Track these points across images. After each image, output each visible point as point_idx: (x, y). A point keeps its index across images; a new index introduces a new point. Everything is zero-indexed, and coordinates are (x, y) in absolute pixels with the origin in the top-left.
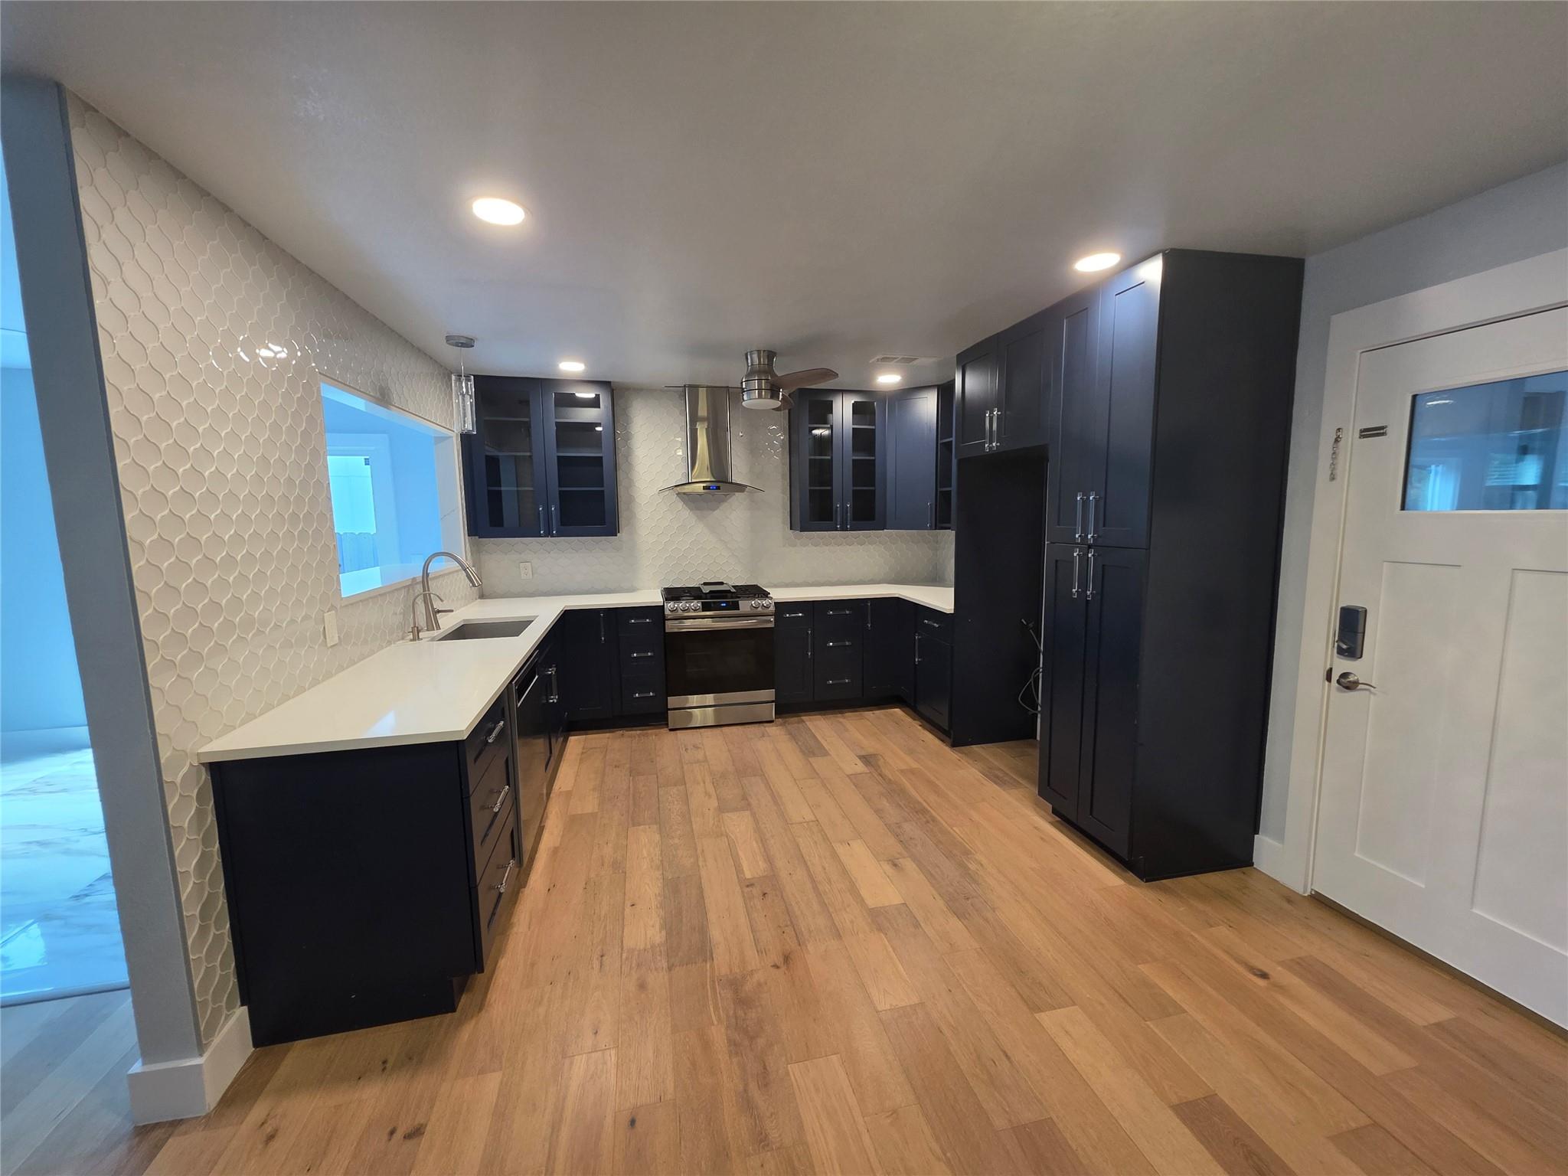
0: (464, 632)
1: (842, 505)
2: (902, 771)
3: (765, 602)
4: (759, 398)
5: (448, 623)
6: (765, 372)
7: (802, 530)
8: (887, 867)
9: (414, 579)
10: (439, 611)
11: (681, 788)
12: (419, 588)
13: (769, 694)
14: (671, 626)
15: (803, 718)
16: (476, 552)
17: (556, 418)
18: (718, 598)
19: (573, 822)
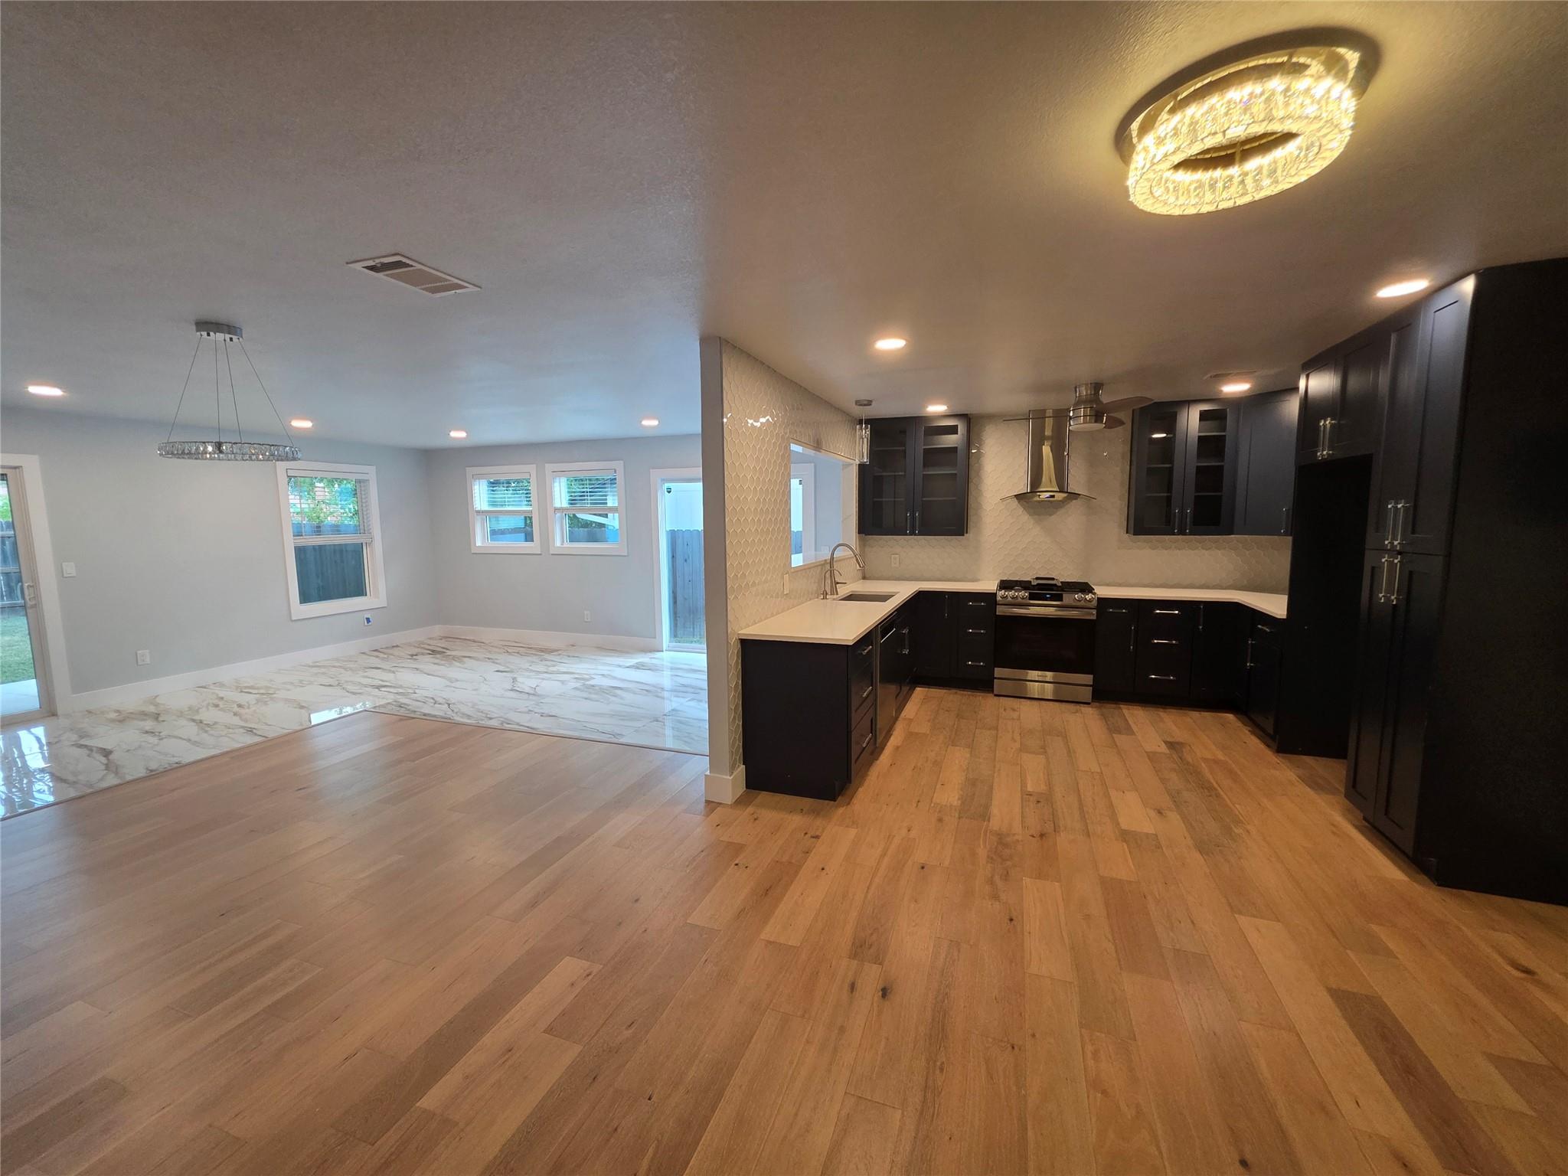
0: (851, 597)
1: (1182, 511)
2: (1205, 760)
3: (1089, 597)
4: (1084, 423)
5: (843, 591)
6: (1091, 401)
7: (1135, 534)
8: (1152, 814)
9: (826, 560)
10: (838, 583)
11: (994, 732)
12: (828, 567)
13: (1088, 679)
14: (1001, 610)
15: (1122, 706)
16: (863, 544)
17: (924, 445)
18: (1043, 590)
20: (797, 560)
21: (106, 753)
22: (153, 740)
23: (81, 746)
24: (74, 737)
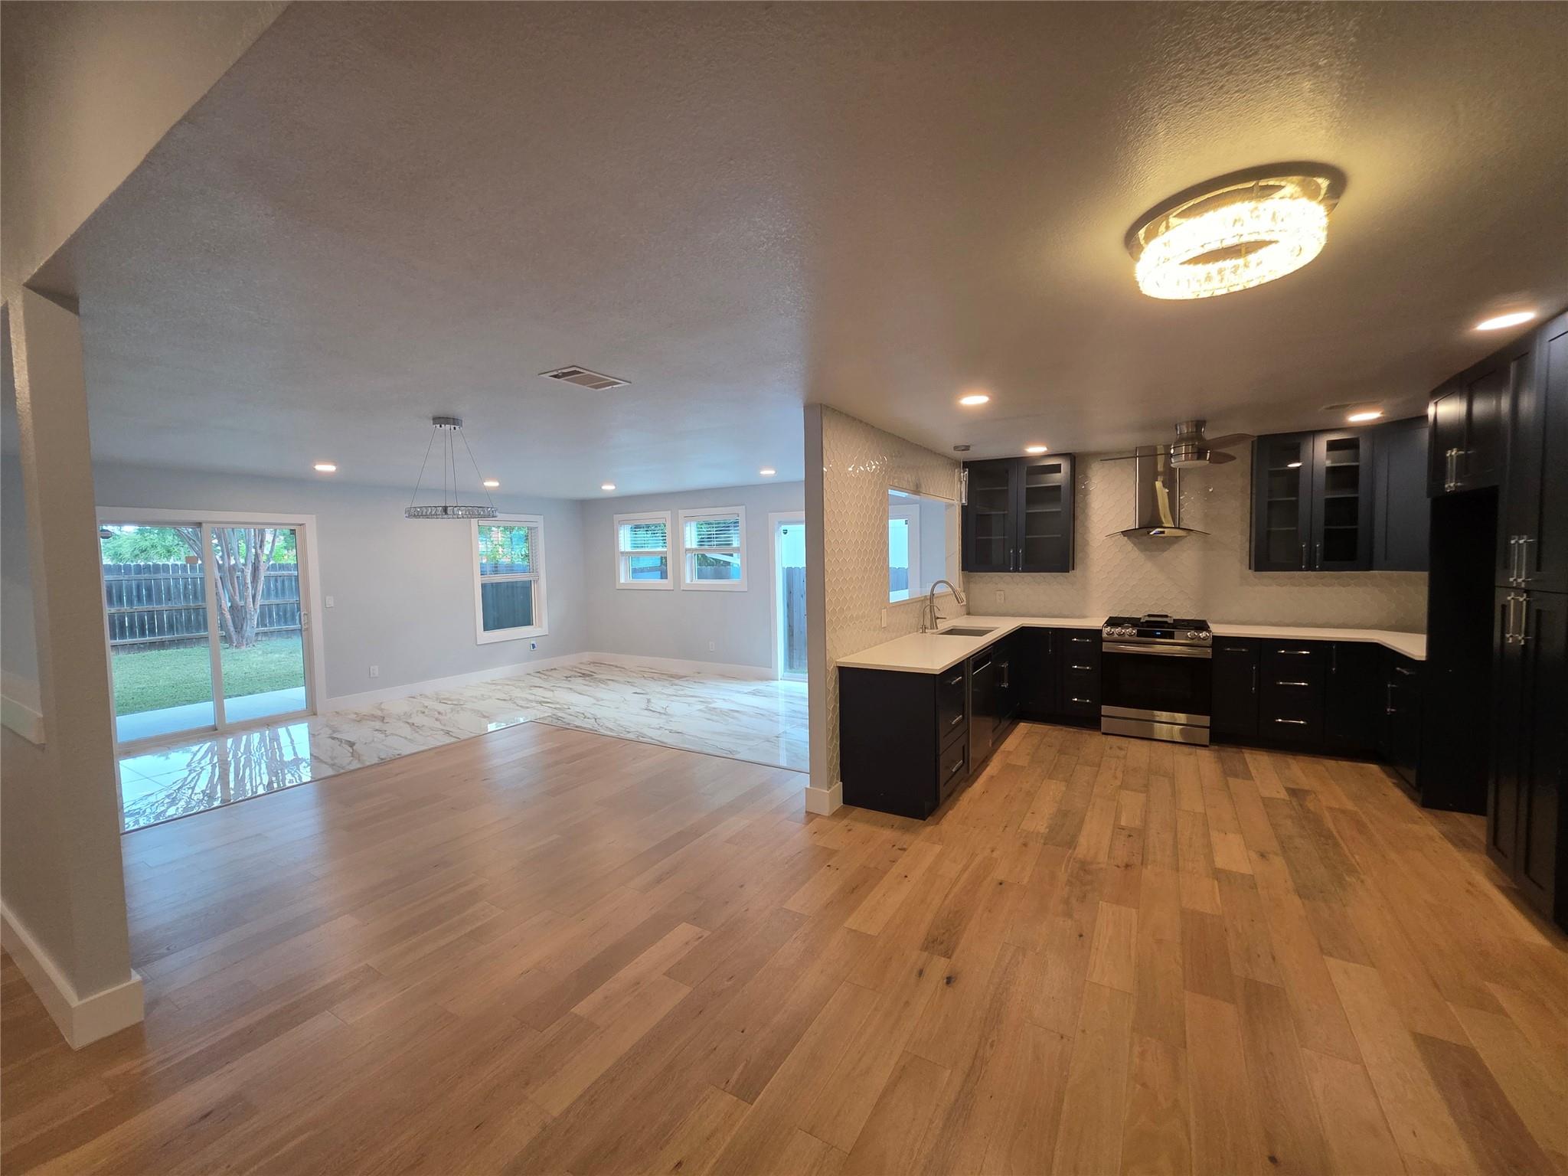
0: (952, 632)
1: (1311, 546)
3: (1203, 635)
4: (1185, 460)
5: (943, 626)
6: (1192, 439)
7: (1255, 571)
8: (1254, 856)
9: (926, 596)
10: (938, 618)
11: (1097, 769)
12: (928, 602)
13: (1206, 720)
14: (1106, 647)
15: (1243, 750)
16: (967, 584)
17: (1027, 484)
18: (1153, 627)
19: (1008, 768)
20: (898, 596)
21: (352, 744)
22: (382, 736)
23: (333, 738)
24: (330, 732)
